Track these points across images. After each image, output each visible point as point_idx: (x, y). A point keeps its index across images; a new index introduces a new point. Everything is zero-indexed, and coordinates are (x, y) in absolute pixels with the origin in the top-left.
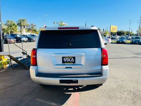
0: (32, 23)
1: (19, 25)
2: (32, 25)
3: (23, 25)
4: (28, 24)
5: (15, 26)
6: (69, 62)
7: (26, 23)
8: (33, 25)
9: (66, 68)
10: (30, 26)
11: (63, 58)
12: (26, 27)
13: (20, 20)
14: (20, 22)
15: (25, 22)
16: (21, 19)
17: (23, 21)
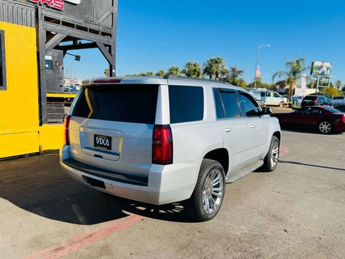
0: (234, 67)
1: (206, 73)
2: (233, 70)
3: (214, 72)
4: (226, 68)
5: (196, 74)
6: (103, 146)
7: (222, 67)
8: (237, 70)
9: (96, 156)
10: (228, 72)
11: (95, 136)
12: (220, 76)
13: (211, 60)
14: (210, 65)
15: (220, 65)
16: (213, 58)
17: (217, 62)
